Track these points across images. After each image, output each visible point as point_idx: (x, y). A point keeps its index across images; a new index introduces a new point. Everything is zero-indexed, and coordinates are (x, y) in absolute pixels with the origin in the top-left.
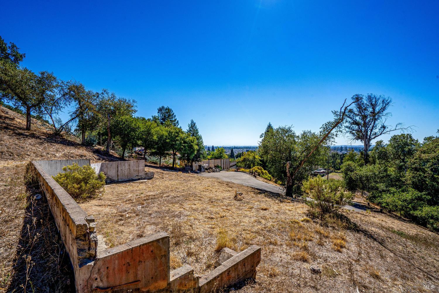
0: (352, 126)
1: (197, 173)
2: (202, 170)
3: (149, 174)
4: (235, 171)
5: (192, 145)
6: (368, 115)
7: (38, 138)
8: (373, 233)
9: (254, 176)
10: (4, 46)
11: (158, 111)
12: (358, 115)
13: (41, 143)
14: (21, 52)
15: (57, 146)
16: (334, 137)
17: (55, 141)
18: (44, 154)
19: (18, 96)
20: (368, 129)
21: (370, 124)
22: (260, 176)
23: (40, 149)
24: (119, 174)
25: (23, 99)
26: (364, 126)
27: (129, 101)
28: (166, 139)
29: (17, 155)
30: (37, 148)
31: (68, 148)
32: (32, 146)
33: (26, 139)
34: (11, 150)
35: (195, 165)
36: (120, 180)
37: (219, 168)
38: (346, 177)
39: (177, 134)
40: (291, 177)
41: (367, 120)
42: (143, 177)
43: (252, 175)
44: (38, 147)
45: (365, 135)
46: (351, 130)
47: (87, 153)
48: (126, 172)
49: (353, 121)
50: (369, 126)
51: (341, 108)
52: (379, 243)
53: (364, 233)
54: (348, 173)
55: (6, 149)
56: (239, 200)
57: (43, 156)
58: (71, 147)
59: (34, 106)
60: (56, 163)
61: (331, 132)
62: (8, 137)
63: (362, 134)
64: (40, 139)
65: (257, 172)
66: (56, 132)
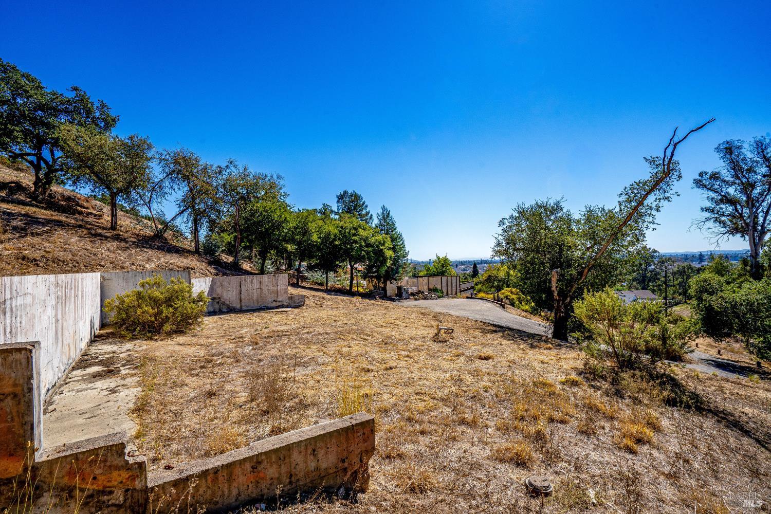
0: (718, 208)
1: (393, 300)
2: (404, 295)
3: (297, 298)
4: (468, 298)
5: (382, 249)
6: (755, 182)
7: (125, 240)
8: (745, 418)
9: (501, 305)
10: (89, 105)
11: (337, 199)
12: (733, 183)
13: (126, 248)
14: (113, 114)
15: (150, 252)
16: (654, 212)
17: (151, 245)
18: (127, 264)
19: (97, 176)
20: (757, 210)
21: (763, 201)
22: (513, 306)
23: (123, 256)
24: (243, 297)
25: (103, 180)
26: (748, 204)
27: (272, 177)
28: (334, 240)
29: (85, 266)
30: (117, 256)
31: (168, 256)
32: (111, 252)
33: (105, 242)
34: (77, 258)
35: (391, 288)
36: (244, 308)
37: (438, 292)
38: (698, 305)
39: (354, 232)
40: (564, 301)
41: (756, 192)
42: (285, 303)
43: (497, 303)
44: (119, 254)
45: (751, 224)
46: (716, 216)
47: (198, 263)
48: (255, 294)
49: (720, 197)
50: (761, 204)
51: (666, 149)
52: (758, 441)
53: (717, 416)
54: (704, 298)
55: (70, 256)
56: (440, 342)
57: (124, 268)
58: (174, 255)
59: (120, 191)
60: (135, 276)
61: (645, 203)
62: (77, 238)
63: (744, 221)
64: (127, 242)
65: (507, 298)
66: (158, 232)
